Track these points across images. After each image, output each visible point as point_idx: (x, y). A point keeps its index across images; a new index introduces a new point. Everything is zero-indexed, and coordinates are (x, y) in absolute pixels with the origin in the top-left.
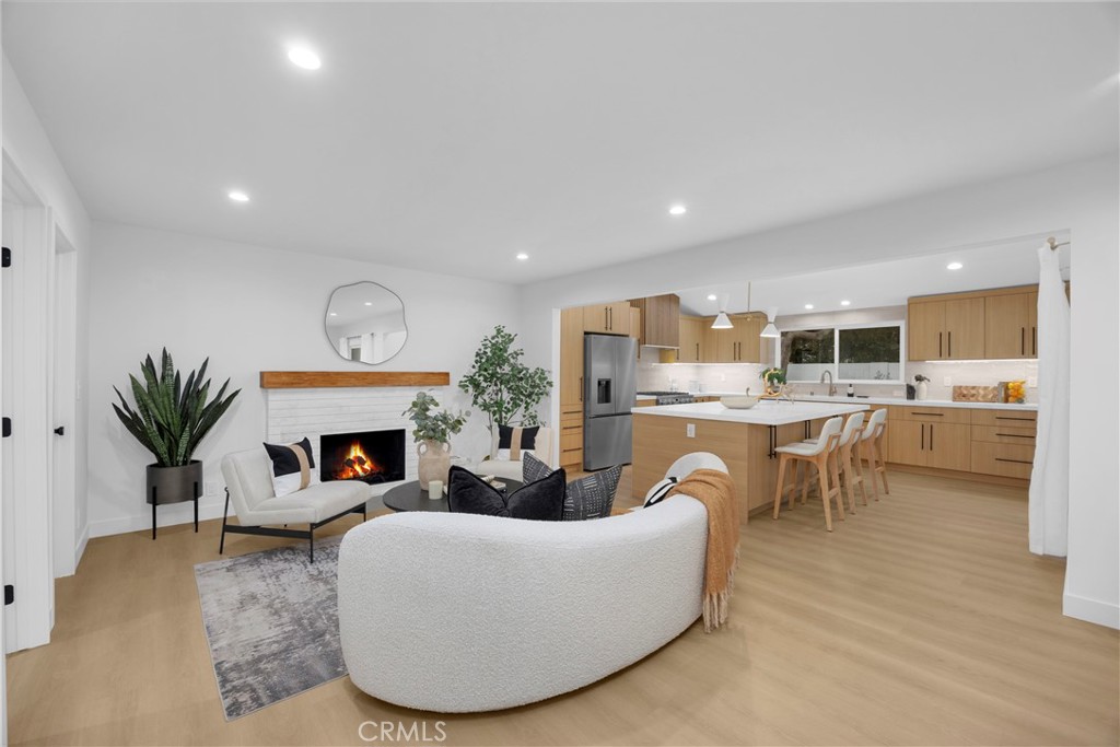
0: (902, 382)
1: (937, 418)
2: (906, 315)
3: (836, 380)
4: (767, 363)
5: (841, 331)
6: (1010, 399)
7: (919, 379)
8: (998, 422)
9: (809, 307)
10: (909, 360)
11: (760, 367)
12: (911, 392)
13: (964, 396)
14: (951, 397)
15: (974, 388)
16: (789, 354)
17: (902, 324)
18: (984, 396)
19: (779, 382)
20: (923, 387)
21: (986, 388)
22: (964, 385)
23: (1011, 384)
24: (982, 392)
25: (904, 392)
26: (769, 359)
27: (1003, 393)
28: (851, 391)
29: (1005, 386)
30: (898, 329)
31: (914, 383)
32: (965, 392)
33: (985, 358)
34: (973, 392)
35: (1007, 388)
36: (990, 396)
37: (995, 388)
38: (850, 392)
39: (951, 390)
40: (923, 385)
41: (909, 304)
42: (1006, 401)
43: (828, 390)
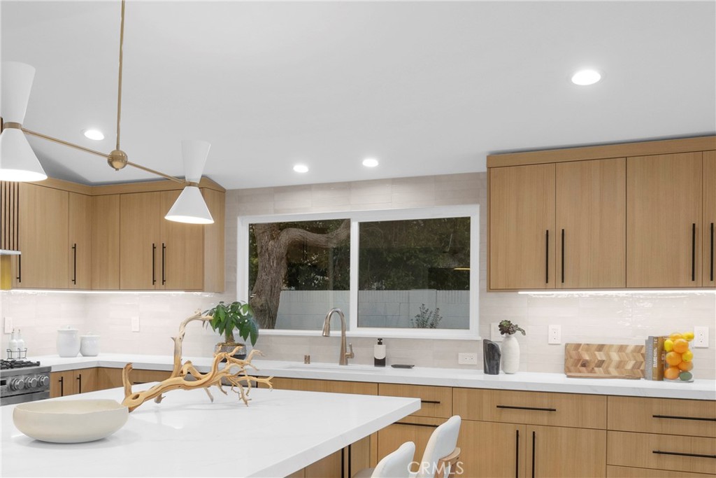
0: (475, 333)
1: (543, 418)
2: (484, 193)
3: (354, 331)
4: (220, 291)
5: (363, 226)
6: (669, 372)
7: (506, 329)
8: (656, 426)
9: (301, 169)
10: (490, 289)
11: (204, 301)
12: (492, 358)
13: (584, 365)
14: (562, 367)
15: (601, 348)
16: (283, 272)
17: (474, 213)
18: (620, 365)
19: (244, 334)
20: (513, 347)
21: (622, 348)
22: (583, 341)
23: (668, 342)
24: (615, 357)
25: (478, 356)
26: (226, 284)
27: (655, 360)
28: (380, 353)
29: (659, 345)
30: (465, 222)
31: (496, 337)
32: (587, 357)
33: (626, 287)
34: (600, 356)
35: (662, 351)
36: (629, 366)
37: (638, 349)
38: (380, 357)
39: (561, 351)
40: (514, 341)
41: (489, 168)
42: (661, 376)
43: (337, 351)
